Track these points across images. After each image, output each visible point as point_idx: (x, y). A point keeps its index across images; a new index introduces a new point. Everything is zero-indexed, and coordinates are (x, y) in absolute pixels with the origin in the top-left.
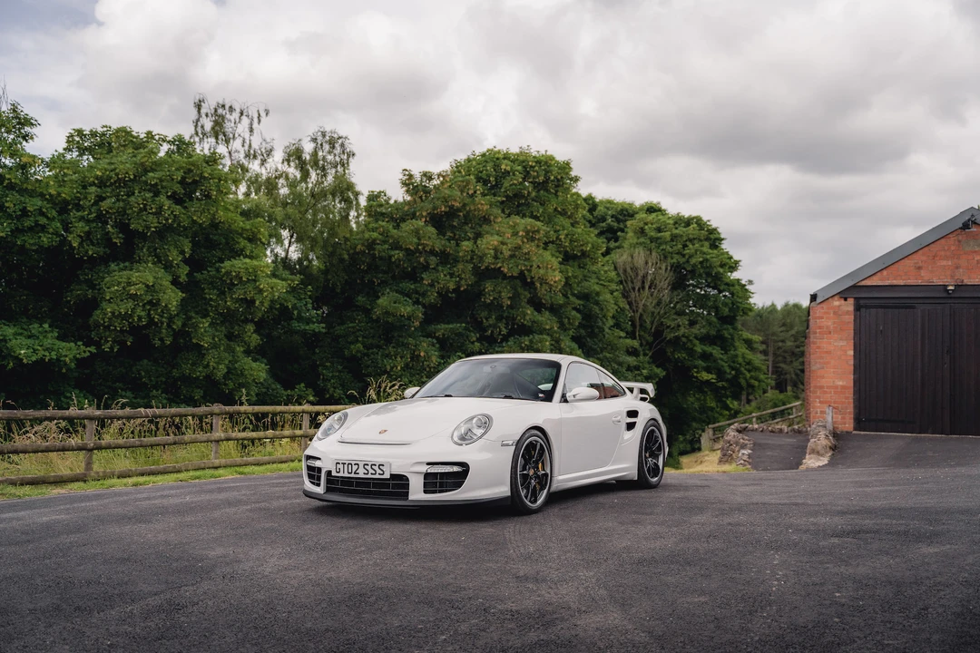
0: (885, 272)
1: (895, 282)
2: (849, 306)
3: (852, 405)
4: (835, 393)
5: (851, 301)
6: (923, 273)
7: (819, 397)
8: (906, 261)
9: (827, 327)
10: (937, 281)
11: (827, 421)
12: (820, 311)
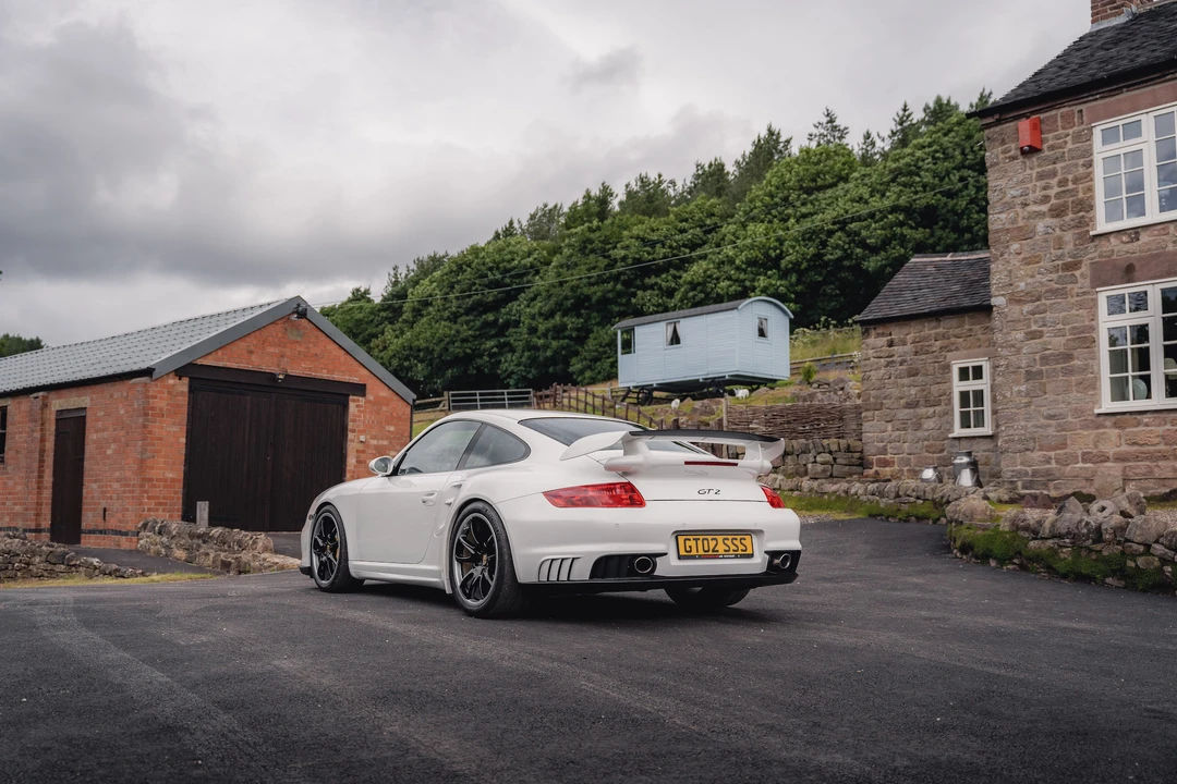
0: (220, 352)
1: (229, 365)
2: (183, 386)
3: (181, 501)
4: (165, 486)
5: (186, 381)
6: (254, 357)
7: (147, 492)
8: (241, 343)
9: (161, 409)
10: (265, 368)
11: (202, 518)
12: (153, 389)
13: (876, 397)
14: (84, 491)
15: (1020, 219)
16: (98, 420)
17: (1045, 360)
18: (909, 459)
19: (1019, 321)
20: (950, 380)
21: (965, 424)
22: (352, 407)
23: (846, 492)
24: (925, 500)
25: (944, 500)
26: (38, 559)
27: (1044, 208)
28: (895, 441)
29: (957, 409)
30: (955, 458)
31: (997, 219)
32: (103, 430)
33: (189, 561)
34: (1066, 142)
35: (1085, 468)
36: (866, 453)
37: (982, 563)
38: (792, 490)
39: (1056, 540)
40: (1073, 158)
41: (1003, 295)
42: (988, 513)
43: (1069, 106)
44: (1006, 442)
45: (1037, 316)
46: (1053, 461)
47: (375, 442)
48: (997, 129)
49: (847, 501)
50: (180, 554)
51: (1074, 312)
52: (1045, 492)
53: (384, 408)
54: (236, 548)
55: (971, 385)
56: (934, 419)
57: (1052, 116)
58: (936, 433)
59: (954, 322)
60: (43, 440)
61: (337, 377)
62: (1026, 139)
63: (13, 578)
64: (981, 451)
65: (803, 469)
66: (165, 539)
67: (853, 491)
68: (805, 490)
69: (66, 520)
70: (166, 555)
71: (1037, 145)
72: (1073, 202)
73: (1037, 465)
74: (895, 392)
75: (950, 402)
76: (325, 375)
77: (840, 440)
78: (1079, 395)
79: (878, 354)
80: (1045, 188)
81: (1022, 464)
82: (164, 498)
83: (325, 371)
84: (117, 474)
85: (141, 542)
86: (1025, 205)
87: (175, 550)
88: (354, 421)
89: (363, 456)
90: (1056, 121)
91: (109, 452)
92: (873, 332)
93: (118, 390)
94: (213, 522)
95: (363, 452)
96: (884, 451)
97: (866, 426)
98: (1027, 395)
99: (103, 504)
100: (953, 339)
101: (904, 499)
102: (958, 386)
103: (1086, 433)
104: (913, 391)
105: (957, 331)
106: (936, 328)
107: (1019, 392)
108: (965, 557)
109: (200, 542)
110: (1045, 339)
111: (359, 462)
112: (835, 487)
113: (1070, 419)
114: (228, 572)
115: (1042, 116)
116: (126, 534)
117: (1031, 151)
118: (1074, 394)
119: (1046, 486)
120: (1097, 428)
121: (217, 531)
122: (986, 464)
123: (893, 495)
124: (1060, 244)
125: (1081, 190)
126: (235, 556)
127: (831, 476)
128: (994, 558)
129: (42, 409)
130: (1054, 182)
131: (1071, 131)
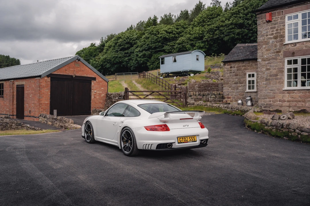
0: (58, 71)
1: (61, 74)
2: (49, 79)
3: (49, 109)
4: (45, 105)
5: (50, 78)
6: (67, 71)
7: (41, 107)
8: (63, 68)
9: (44, 86)
10: (70, 74)
11: (55, 114)
12: (41, 81)
13: (227, 81)
14: (25, 106)
15: (265, 39)
16: (27, 88)
17: (271, 76)
18: (235, 97)
19: (264, 66)
20: (246, 77)
21: (249, 88)
22: (93, 84)
23: (219, 107)
24: (239, 110)
25: (244, 110)
26: (14, 125)
27: (272, 36)
28: (231, 92)
29: (247, 85)
30: (247, 98)
31: (260, 39)
32: (29, 91)
33: (52, 125)
34: (278, 19)
35: (280, 103)
36: (224, 95)
37: (253, 131)
38: (205, 105)
39: (272, 127)
40: (280, 24)
41: (260, 59)
42: (255, 117)
43: (280, 10)
44: (260, 96)
45: (269, 64)
46: (272, 101)
47: (98, 92)
48: (260, 15)
49: (219, 109)
50: (50, 123)
51: (279, 64)
52: (269, 109)
53: (101, 83)
54: (64, 122)
55: (251, 79)
56: (241, 87)
57: (275, 12)
58: (242, 91)
59: (247, 62)
60: (13, 92)
61: (89, 76)
62: (268, 18)
63: (7, 129)
64: (253, 96)
65: (208, 99)
66: (46, 119)
67: (220, 107)
68: (208, 106)
69: (20, 113)
70: (46, 123)
71: (271, 20)
72: (279, 35)
73: (267, 102)
74: (232, 80)
75: (246, 83)
76: (85, 75)
77: (218, 92)
78: (279, 85)
79: (228, 70)
80: (272, 31)
81: (264, 102)
82: (45, 108)
83: (85, 74)
84: (33, 102)
85: (40, 120)
86: (267, 35)
87: (48, 122)
88: (93, 87)
89: (95, 96)
90: (276, 14)
91: (30, 96)
92: (226, 64)
93: (32, 81)
94: (58, 115)
95: (96, 95)
96: (228, 95)
97: (224, 88)
98: (266, 84)
99: (30, 109)
100: (247, 67)
101: (233, 109)
102: (248, 79)
103: (280, 95)
104: (236, 80)
105: (248, 65)
106: (243, 64)
107: (264, 84)
108: (248, 129)
109: (55, 120)
110: (271, 70)
111: (94, 97)
112: (216, 105)
113: (276, 91)
114: (62, 128)
115: (272, 12)
116: (36, 117)
117: (269, 21)
118: (278, 85)
119: (269, 108)
120: (283, 94)
121: (59, 118)
122: (254, 99)
123: (231, 108)
124: (276, 46)
125: (282, 32)
126: (64, 124)
127: (215, 101)
128: (256, 130)
129: (13, 84)
130: (275, 30)
131: (280, 17)
